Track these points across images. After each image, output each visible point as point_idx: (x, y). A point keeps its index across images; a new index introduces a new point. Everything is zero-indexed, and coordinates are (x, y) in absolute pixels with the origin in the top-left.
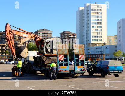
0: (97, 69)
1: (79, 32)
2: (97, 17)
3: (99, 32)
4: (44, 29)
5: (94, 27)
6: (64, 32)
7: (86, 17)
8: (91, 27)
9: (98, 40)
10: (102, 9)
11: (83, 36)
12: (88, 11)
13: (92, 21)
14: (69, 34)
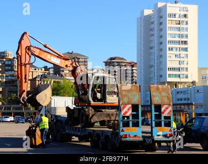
0: (193, 134)
1: (142, 59)
2: (179, 29)
3: (182, 59)
4: (72, 53)
5: (172, 49)
6: (112, 59)
7: (156, 29)
8: (168, 49)
9: (179, 75)
10: (189, 14)
11: (151, 66)
12: (161, 17)
13: (169, 38)
14: (121, 62)
